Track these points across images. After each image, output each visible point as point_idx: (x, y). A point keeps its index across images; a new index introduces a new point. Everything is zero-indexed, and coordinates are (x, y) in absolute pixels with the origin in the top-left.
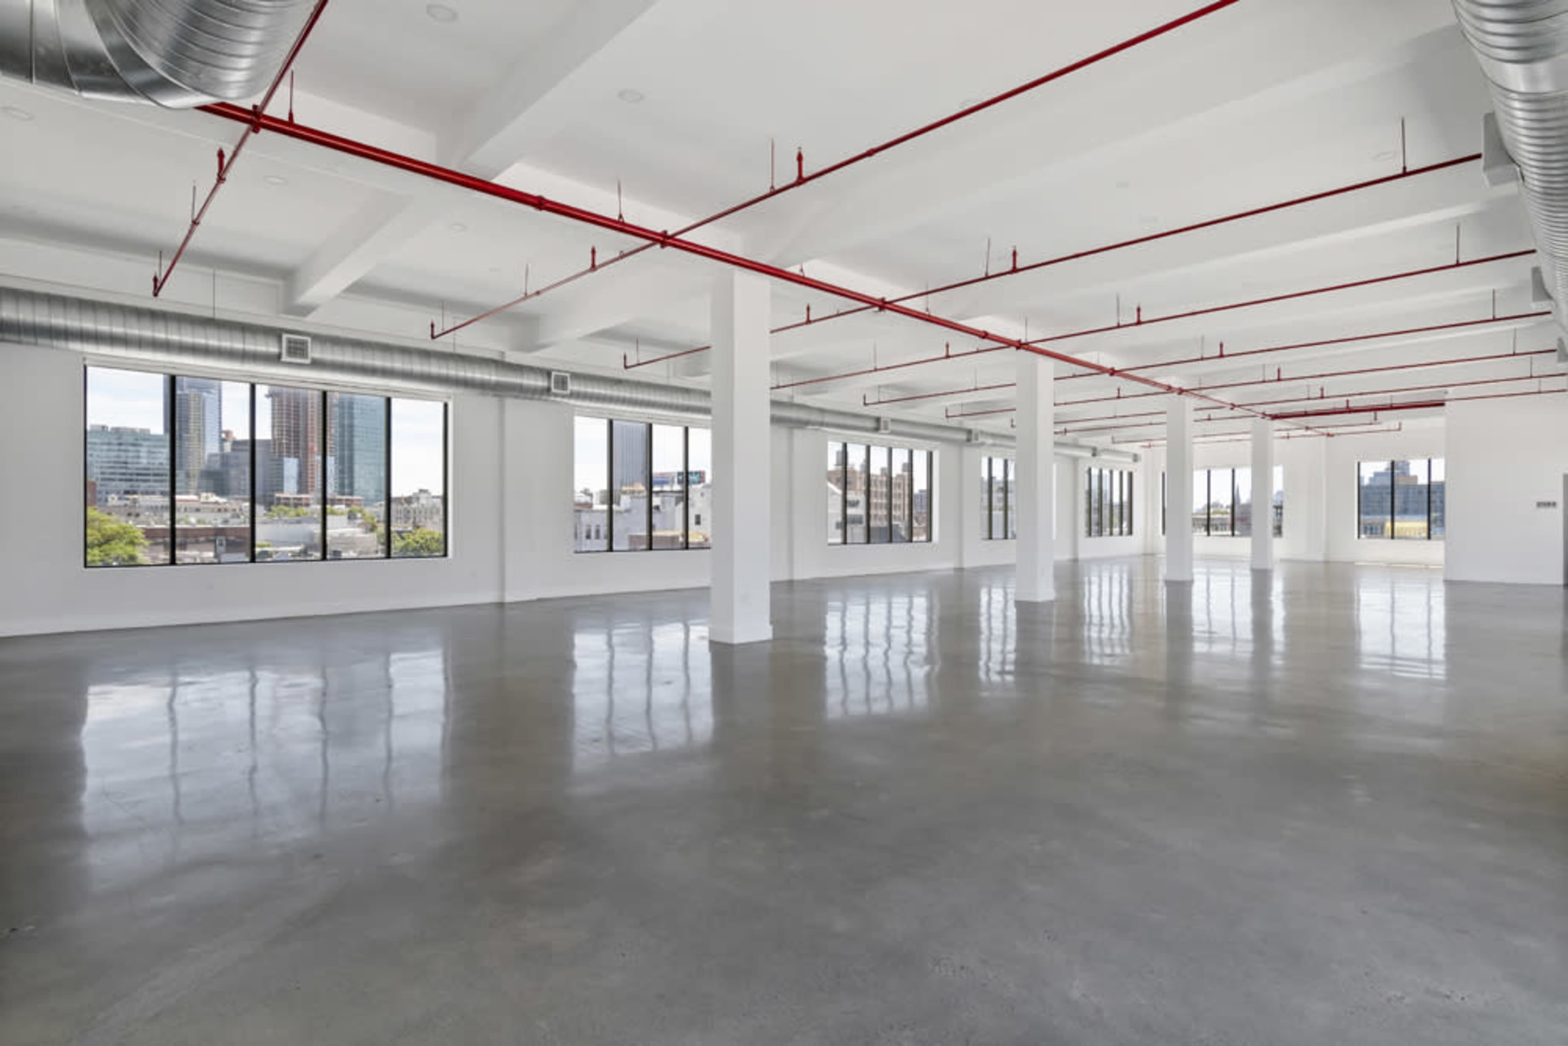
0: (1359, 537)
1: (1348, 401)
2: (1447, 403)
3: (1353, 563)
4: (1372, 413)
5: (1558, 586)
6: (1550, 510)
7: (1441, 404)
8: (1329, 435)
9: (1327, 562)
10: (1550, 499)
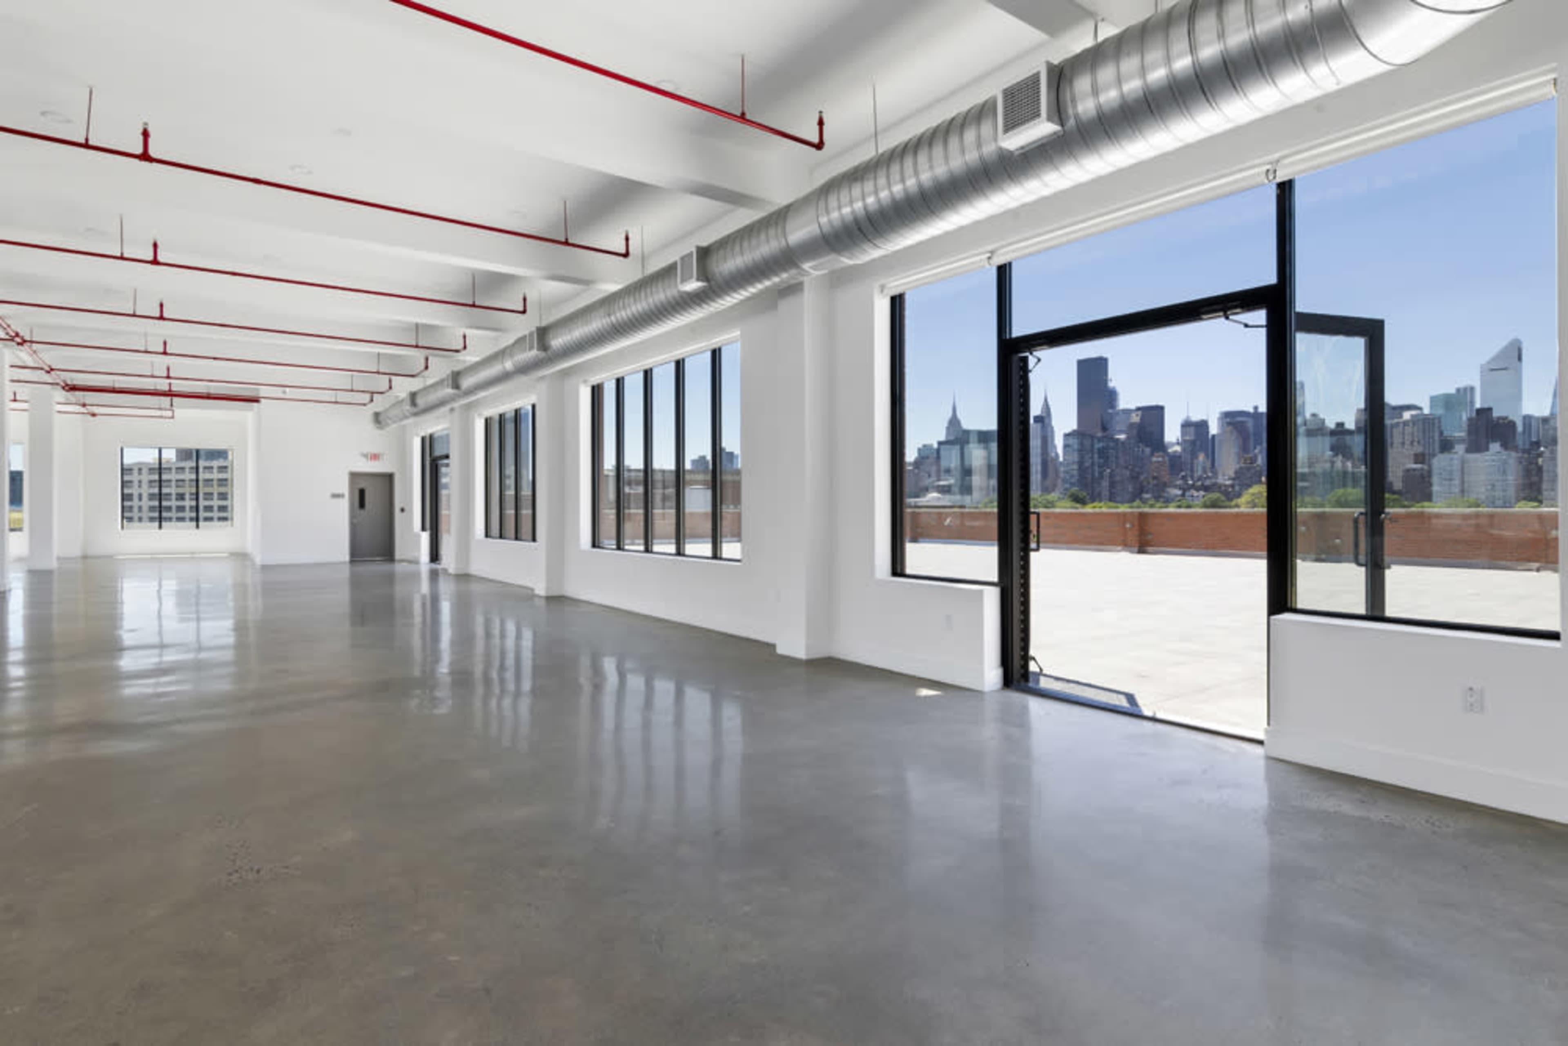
0: (122, 527)
1: (170, 384)
2: (263, 400)
3: (110, 557)
4: (168, 399)
5: (344, 563)
6: (340, 500)
7: (256, 400)
8: (94, 415)
9: (85, 557)
10: (340, 492)
